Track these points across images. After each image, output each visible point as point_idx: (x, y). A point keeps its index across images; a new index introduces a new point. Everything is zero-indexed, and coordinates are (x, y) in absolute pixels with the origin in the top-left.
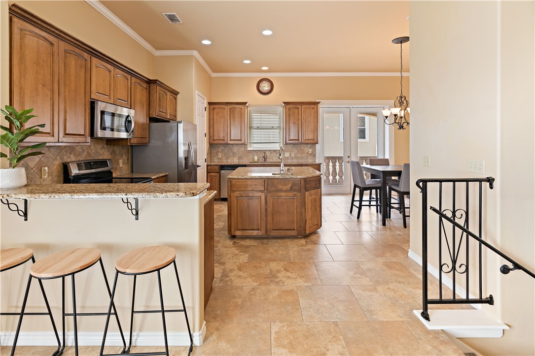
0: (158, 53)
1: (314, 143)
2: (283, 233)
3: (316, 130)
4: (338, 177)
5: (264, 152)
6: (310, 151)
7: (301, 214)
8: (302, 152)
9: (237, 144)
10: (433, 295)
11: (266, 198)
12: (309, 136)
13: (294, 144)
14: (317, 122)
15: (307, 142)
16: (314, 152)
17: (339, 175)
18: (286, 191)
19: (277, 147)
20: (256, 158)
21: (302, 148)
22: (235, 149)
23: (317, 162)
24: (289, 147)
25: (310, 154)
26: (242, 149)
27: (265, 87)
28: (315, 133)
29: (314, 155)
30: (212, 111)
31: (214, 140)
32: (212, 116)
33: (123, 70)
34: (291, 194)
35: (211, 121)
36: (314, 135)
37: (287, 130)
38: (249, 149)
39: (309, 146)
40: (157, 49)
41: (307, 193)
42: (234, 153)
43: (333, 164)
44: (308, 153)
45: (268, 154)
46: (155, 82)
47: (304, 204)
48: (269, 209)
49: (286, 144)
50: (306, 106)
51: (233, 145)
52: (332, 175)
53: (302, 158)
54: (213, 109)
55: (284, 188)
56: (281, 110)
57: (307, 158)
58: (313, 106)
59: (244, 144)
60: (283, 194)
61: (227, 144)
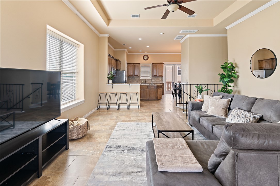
0: (115, 50)
1: (162, 77)
2: (152, 99)
3: (162, 72)
4: (169, 89)
5: (145, 79)
7: (157, 94)
9: (136, 77)
10: (178, 102)
11: (148, 90)
12: (160, 74)
13: (155, 77)
14: (163, 70)
15: (159, 76)
18: (153, 88)
19: (150, 78)
20: (143, 81)
21: (158, 78)
22: (136, 78)
23: (163, 83)
24: (154, 78)
26: (138, 78)
27: (146, 58)
29: (162, 80)
30: (128, 66)
31: (129, 75)
32: (128, 68)
33: (114, 59)
34: (154, 89)
35: (128, 69)
36: (162, 74)
37: (153, 72)
38: (140, 78)
40: (115, 49)
41: (158, 89)
42: (135, 80)
44: (160, 80)
45: (147, 80)
46: (118, 60)
47: (157, 92)
48: (149, 93)
49: (153, 77)
50: (159, 64)
51: (135, 77)
53: (158, 81)
54: (129, 65)
55: (152, 88)
56: (151, 65)
57: (160, 82)
58: (161, 64)
59: (139, 77)
60: (152, 89)
61: (133, 77)
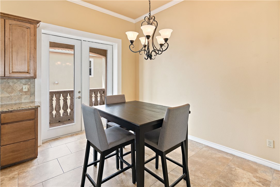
4: (69, 110)
6: (25, 88)
8: (9, 90)
12: (20, 66)
14: (35, 48)
15: (19, 75)
16: (32, 90)
17: (70, 108)
21: (11, 84)
25: (26, 92)
28: (32, 63)
29: (31, 93)
36: (29, 66)
39: (24, 81)
43: (64, 98)
44: (21, 90)
52: (63, 109)
57: (20, 98)
58: (27, 25)
